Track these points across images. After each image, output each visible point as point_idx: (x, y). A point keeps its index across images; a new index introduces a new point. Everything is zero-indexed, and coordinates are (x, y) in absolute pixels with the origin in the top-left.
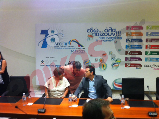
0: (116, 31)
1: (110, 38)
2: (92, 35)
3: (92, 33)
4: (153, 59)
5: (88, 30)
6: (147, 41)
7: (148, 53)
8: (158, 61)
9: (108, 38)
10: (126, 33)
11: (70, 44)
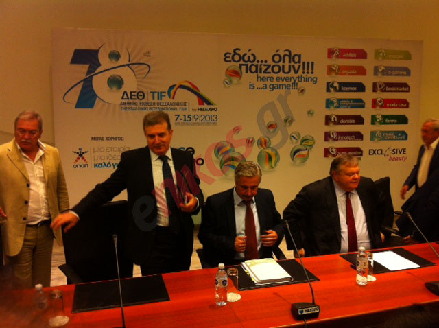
0: (302, 61)
1: (286, 79)
2: (238, 70)
3: (238, 64)
4: (387, 134)
6: (375, 87)
7: (378, 120)
8: (400, 139)
9: (283, 81)
10: (328, 66)
11: (172, 96)
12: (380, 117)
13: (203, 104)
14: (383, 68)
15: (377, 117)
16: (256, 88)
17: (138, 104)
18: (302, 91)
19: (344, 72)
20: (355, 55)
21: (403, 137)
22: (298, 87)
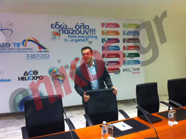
0: (90, 28)
1: (82, 37)
2: (59, 32)
3: (58, 30)
4: (131, 62)
5: (53, 25)
6: (124, 41)
7: (126, 56)
8: (136, 64)
9: (81, 38)
10: (102, 31)
11: (24, 45)
12: (127, 54)
13: (41, 49)
14: (127, 32)
15: (126, 54)
16: (68, 41)
17: (7, 49)
18: (91, 42)
19: (109, 34)
20: (114, 26)
21: (138, 63)
22: (89, 41)
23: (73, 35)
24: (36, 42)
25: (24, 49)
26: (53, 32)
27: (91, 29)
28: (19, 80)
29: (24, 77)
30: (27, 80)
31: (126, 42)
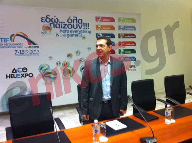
0: (83, 22)
2: (49, 26)
3: (49, 24)
5: (43, 19)
6: (119, 36)
7: (122, 52)
8: (132, 61)
9: (74, 32)
10: (96, 25)
11: (12, 41)
12: (123, 50)
13: (31, 44)
14: (123, 27)
15: (121, 50)
16: (60, 36)
18: (84, 38)
19: (104, 28)
20: (109, 20)
21: (134, 59)
22: (82, 36)
23: (65, 29)
24: (25, 37)
25: (12, 44)
26: (43, 26)
27: (84, 24)
28: (7, 78)
29: (12, 75)
30: (15, 78)
31: (121, 38)
